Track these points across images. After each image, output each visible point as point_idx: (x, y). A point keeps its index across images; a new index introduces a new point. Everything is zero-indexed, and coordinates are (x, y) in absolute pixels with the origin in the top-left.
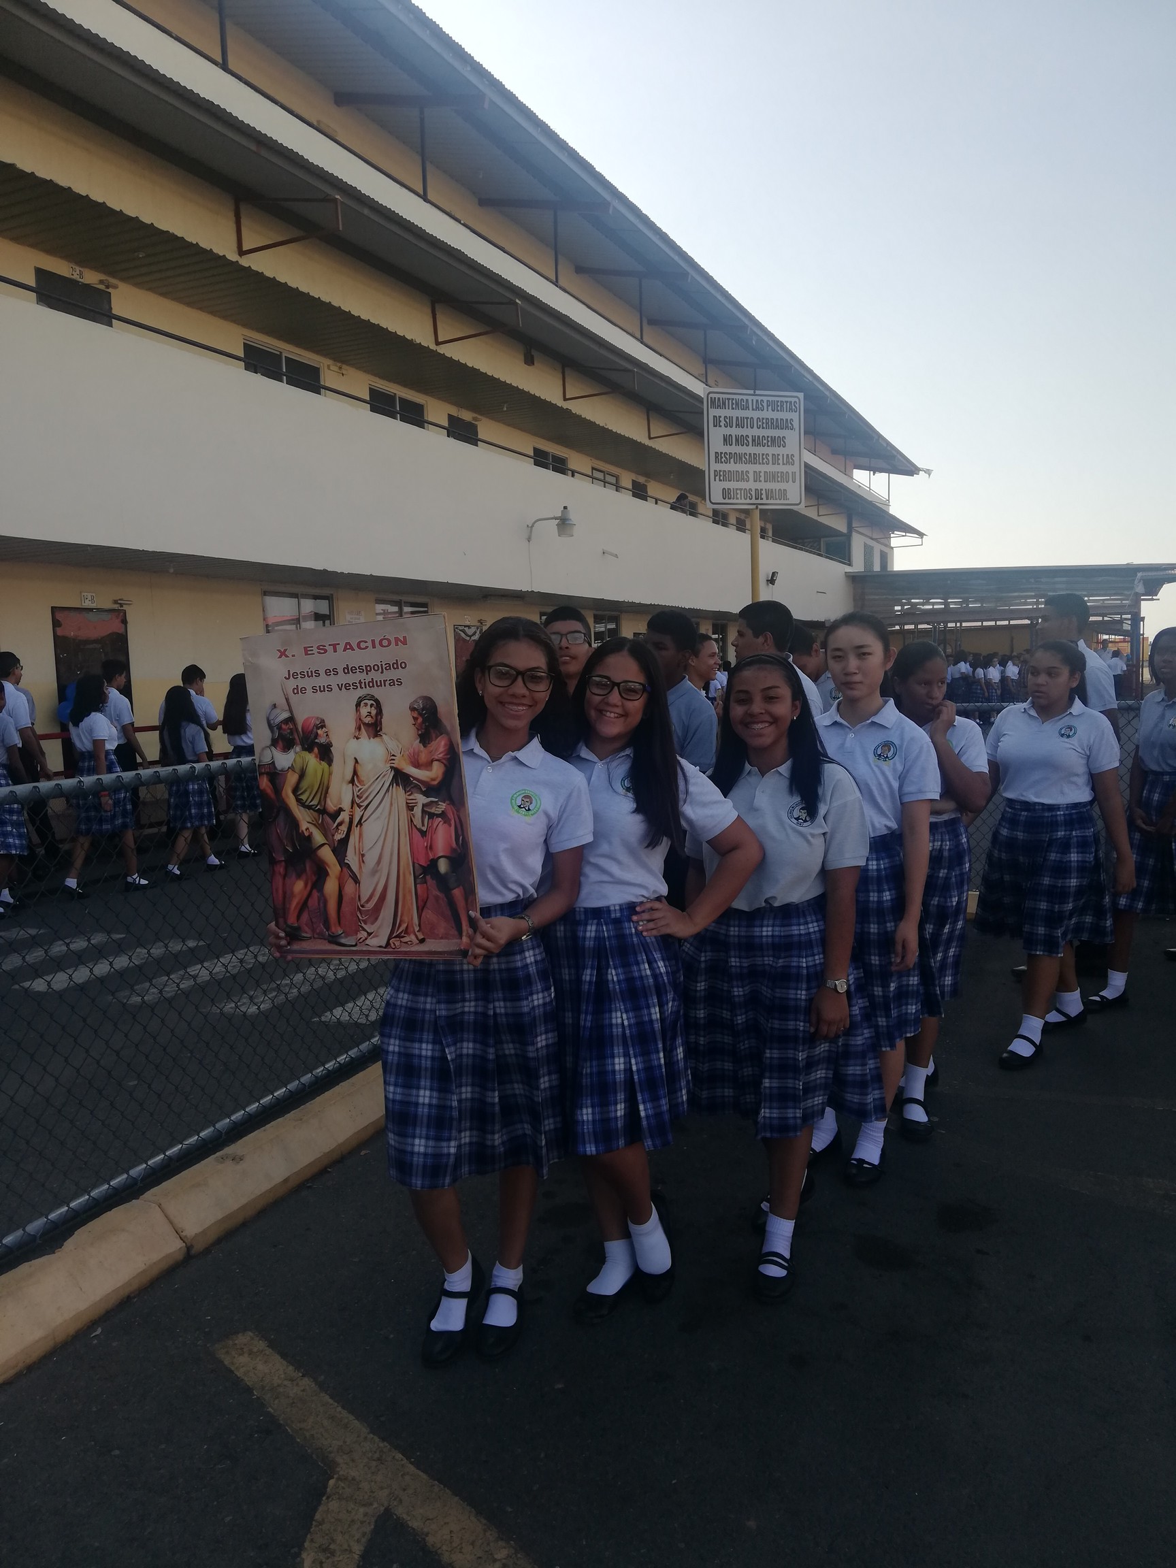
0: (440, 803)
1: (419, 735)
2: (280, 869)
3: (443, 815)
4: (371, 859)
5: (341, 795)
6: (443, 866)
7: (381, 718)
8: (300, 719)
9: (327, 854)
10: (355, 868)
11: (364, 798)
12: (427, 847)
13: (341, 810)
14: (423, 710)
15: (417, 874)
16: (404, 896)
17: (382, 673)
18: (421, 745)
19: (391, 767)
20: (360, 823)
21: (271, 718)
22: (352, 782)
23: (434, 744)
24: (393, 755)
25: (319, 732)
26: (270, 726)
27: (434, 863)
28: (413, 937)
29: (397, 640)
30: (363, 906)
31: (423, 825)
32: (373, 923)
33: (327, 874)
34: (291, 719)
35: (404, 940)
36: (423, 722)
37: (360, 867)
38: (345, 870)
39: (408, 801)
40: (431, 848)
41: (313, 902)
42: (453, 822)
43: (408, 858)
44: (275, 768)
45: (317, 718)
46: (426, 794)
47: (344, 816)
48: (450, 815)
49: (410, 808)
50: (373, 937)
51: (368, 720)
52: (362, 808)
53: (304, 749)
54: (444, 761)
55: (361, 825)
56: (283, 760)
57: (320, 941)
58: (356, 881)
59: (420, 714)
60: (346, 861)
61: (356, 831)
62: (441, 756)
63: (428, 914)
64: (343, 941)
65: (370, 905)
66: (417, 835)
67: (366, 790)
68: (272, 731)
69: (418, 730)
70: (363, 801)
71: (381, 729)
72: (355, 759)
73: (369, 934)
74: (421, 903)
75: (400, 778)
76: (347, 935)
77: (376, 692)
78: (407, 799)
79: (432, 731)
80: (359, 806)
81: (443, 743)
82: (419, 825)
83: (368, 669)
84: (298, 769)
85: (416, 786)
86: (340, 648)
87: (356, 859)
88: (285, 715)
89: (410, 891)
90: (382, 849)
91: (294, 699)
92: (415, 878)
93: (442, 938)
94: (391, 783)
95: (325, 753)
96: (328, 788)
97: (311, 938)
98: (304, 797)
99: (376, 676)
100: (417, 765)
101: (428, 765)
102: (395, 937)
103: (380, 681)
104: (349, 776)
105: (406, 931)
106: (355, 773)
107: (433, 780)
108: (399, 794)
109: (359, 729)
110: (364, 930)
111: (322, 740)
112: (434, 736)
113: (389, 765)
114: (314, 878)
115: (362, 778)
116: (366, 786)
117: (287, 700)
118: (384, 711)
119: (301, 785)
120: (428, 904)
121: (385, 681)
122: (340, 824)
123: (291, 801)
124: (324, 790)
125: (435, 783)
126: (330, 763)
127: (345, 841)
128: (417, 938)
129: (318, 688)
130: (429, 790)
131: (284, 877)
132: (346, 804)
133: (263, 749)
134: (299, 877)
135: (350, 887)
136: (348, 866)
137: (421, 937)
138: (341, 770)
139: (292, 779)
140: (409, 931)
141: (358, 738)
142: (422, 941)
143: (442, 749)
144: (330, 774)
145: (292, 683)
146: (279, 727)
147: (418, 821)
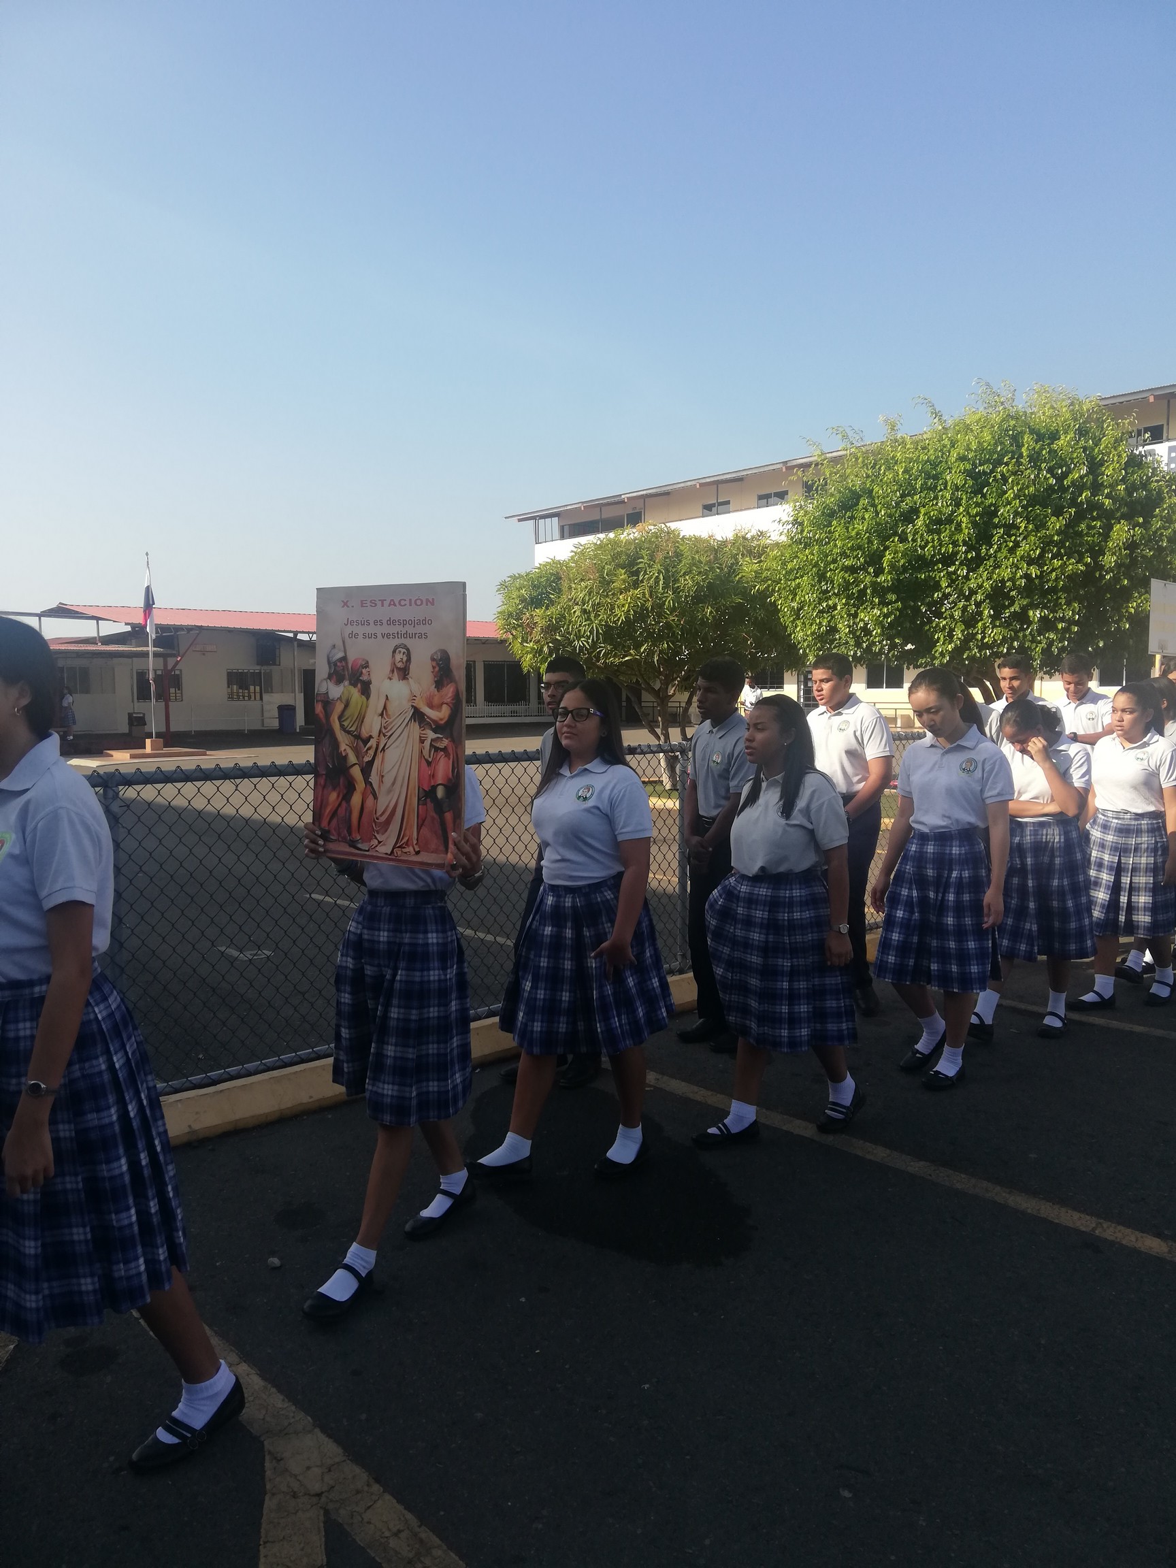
0: (444, 739)
1: (435, 682)
2: (322, 781)
3: (445, 750)
4: (388, 780)
5: (372, 725)
6: (440, 792)
7: (410, 664)
9: (356, 772)
10: (375, 786)
11: (389, 728)
12: (430, 775)
13: (371, 737)
14: (440, 660)
15: (420, 797)
16: (409, 814)
17: (414, 627)
18: (436, 689)
19: (412, 706)
20: (383, 749)
21: (330, 656)
22: (382, 715)
23: (445, 690)
24: (415, 696)
25: (364, 671)
26: (329, 663)
27: (434, 788)
28: (411, 849)
29: (427, 600)
30: (377, 819)
31: (430, 757)
32: (383, 834)
33: (355, 789)
34: (344, 659)
35: (404, 850)
36: (440, 670)
37: (379, 787)
38: (368, 786)
39: (421, 735)
40: (433, 775)
42: (451, 757)
43: (415, 783)
44: (328, 697)
45: (363, 660)
46: (435, 731)
47: (372, 743)
48: (450, 751)
49: (422, 741)
50: (382, 845)
51: (400, 665)
52: (386, 737)
53: (351, 684)
54: (450, 705)
55: (384, 751)
56: (335, 691)
58: (375, 797)
59: (438, 664)
60: (370, 780)
61: (380, 756)
62: (448, 700)
63: (424, 831)
64: (359, 846)
65: (383, 819)
66: (424, 763)
67: (392, 723)
68: (330, 668)
69: (435, 677)
70: (388, 732)
71: (408, 674)
72: (387, 696)
74: (420, 823)
75: (418, 716)
76: (363, 840)
78: (420, 733)
79: (445, 679)
80: (385, 736)
82: (427, 757)
83: (405, 622)
84: (344, 699)
85: (429, 724)
86: (386, 603)
87: (377, 778)
88: (341, 655)
89: (414, 810)
90: (398, 771)
91: (348, 641)
92: (419, 799)
93: (432, 852)
94: (410, 719)
95: (366, 690)
96: (364, 718)
97: (336, 840)
98: (346, 724)
99: (410, 629)
100: (431, 706)
101: (438, 707)
102: (398, 847)
103: (412, 634)
104: (380, 711)
105: (407, 843)
106: (385, 708)
108: (415, 727)
109: (393, 671)
110: (376, 838)
111: (365, 678)
112: (445, 683)
113: (410, 704)
114: (345, 792)
115: (390, 713)
116: (391, 720)
118: (413, 659)
119: (345, 713)
120: (426, 822)
121: (415, 634)
122: (369, 749)
123: (336, 726)
124: (361, 719)
125: (442, 722)
126: (368, 698)
128: (414, 849)
129: (367, 635)
130: (438, 728)
132: (375, 733)
133: (322, 681)
135: (370, 801)
136: (371, 784)
137: (417, 849)
138: (376, 703)
139: (339, 707)
140: (409, 843)
141: (391, 679)
142: (417, 853)
143: (450, 695)
144: (367, 707)
145: (349, 629)
146: (335, 665)
147: (426, 753)
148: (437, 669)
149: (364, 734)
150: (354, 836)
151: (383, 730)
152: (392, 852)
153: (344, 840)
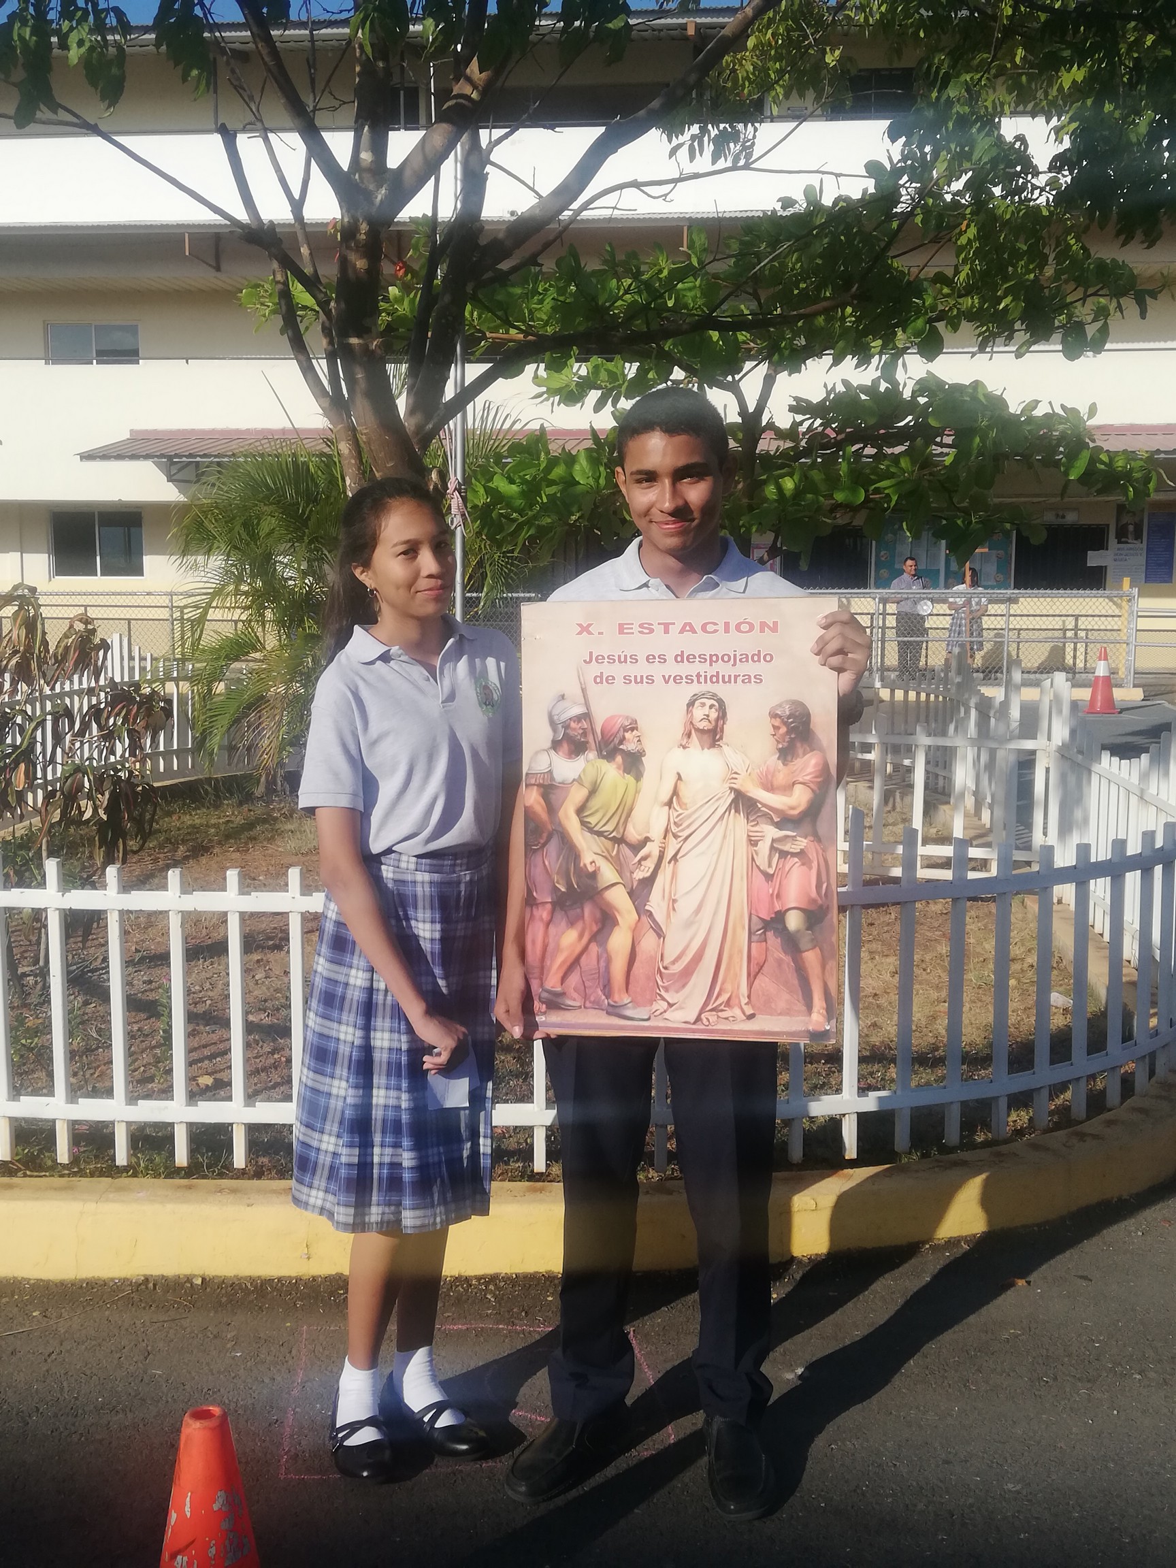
0: (798, 838)
1: (780, 750)
2: (543, 913)
3: (801, 854)
4: (686, 907)
5: (650, 820)
6: (794, 921)
7: (724, 723)
8: (599, 719)
9: (619, 898)
10: (659, 917)
11: (684, 825)
12: (772, 895)
13: (647, 840)
14: (789, 717)
15: (754, 928)
16: (730, 957)
17: (734, 665)
18: (780, 762)
19: (731, 789)
20: (675, 858)
21: (555, 712)
22: (669, 804)
23: (798, 763)
24: (736, 773)
25: (628, 735)
26: (553, 724)
27: (780, 917)
28: (737, 1012)
29: (763, 625)
30: (666, 968)
31: (770, 866)
32: (677, 992)
33: (615, 923)
34: (587, 716)
35: (721, 1014)
36: (788, 733)
37: (668, 916)
38: (644, 918)
39: (751, 834)
40: (778, 896)
41: (589, 961)
42: (815, 865)
43: (743, 908)
44: (552, 779)
45: (627, 718)
46: (778, 826)
47: (652, 849)
48: (812, 855)
49: (753, 842)
50: (677, 1009)
51: (704, 725)
52: (680, 839)
53: (601, 756)
54: (811, 785)
55: (676, 861)
56: (566, 768)
57: (594, 1012)
58: (660, 933)
59: (785, 723)
60: (647, 908)
61: (666, 871)
62: (808, 778)
63: (763, 982)
64: (629, 1013)
65: (677, 968)
66: (759, 879)
67: (689, 816)
68: (555, 730)
69: (778, 742)
70: (683, 830)
71: (721, 738)
72: (679, 774)
73: (670, 1005)
74: (754, 968)
75: (743, 803)
76: (636, 1003)
77: (721, 690)
78: (749, 831)
79: (799, 745)
80: (676, 836)
81: (813, 762)
83: (713, 659)
84: (587, 781)
85: (765, 815)
86: (674, 630)
87: (664, 905)
88: (578, 710)
89: (741, 951)
90: (706, 892)
91: (593, 690)
92: (750, 934)
93: (780, 1014)
94: (729, 809)
95: (633, 763)
96: (631, 810)
97: (580, 1007)
98: (593, 820)
99: (724, 669)
100: (770, 787)
101: (788, 788)
102: (711, 1010)
103: (730, 676)
104: (665, 795)
105: (728, 1003)
106: (675, 792)
107: (793, 808)
108: (739, 824)
109: (689, 735)
110: (663, 999)
111: (630, 746)
112: (800, 751)
113: (727, 785)
114: (595, 929)
115: (685, 800)
117: (584, 691)
118: (729, 715)
119: (590, 804)
120: (765, 969)
121: (736, 677)
122: (644, 858)
123: (572, 824)
124: (625, 812)
125: (796, 812)
126: (638, 777)
127: (649, 882)
128: (744, 1013)
129: (633, 679)
130: (785, 821)
131: (548, 925)
132: (656, 832)
133: (537, 753)
134: (571, 924)
135: (648, 942)
136: (650, 914)
137: (749, 1011)
138: (654, 787)
140: (731, 1003)
141: (684, 747)
142: (751, 1017)
143: (810, 769)
144: (637, 792)
145: (594, 669)
146: (566, 726)
147: (762, 861)
148: (783, 730)
149: (633, 834)
150: (616, 997)
151: (673, 827)
152: (698, 1019)
153: (597, 1006)
